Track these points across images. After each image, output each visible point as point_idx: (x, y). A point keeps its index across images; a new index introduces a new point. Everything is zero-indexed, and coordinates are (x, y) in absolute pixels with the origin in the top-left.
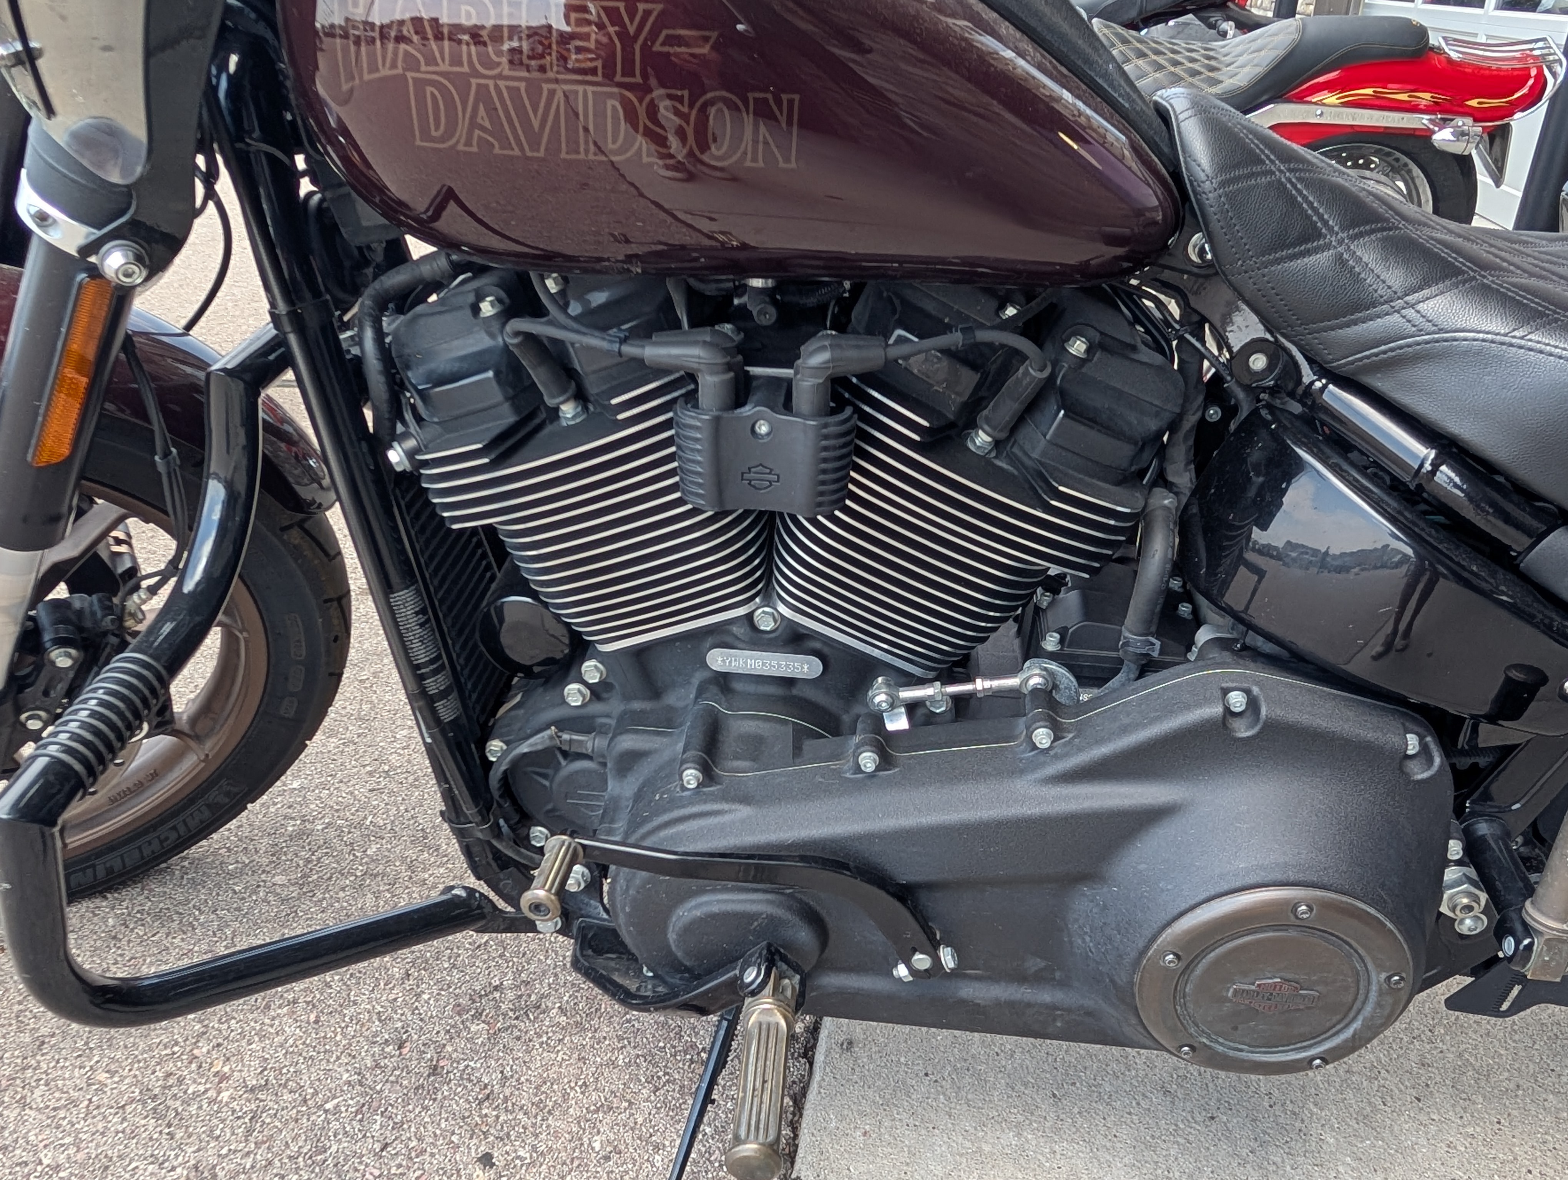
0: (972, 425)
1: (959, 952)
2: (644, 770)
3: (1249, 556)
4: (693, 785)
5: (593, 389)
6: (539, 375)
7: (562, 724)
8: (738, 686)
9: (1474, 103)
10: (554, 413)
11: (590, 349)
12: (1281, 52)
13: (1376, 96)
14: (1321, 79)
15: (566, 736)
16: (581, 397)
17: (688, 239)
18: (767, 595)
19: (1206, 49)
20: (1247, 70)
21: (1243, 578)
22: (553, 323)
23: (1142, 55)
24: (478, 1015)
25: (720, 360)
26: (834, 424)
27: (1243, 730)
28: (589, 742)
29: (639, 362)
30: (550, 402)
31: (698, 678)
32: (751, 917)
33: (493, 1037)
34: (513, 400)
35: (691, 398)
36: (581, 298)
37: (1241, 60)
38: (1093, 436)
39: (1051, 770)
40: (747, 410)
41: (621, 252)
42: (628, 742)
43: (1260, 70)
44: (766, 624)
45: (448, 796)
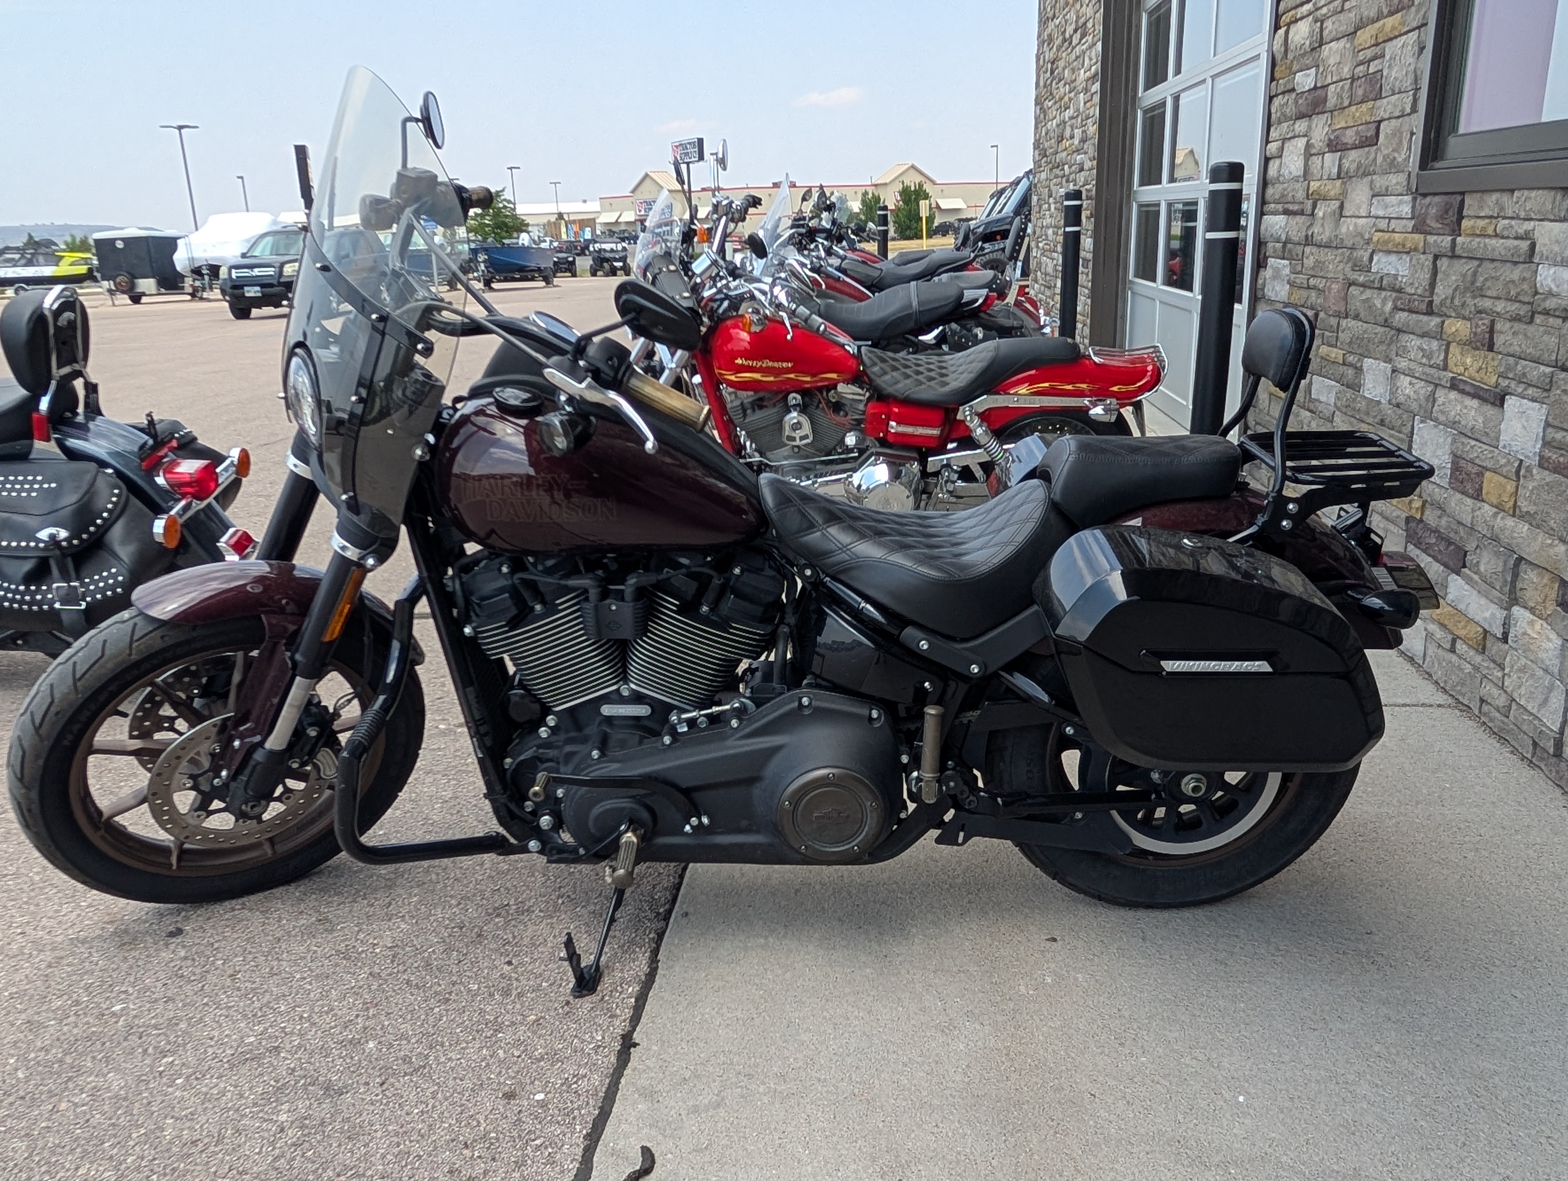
0: (700, 604)
1: (709, 817)
2: (576, 759)
3: (817, 649)
4: (596, 757)
5: (548, 598)
6: (526, 594)
7: (539, 747)
8: (616, 722)
9: (1115, 389)
10: (532, 609)
11: (546, 583)
12: (984, 364)
13: (1052, 388)
14: (1014, 379)
15: (541, 751)
16: (543, 602)
17: (580, 542)
18: (625, 680)
19: (940, 362)
20: (965, 375)
21: (817, 660)
22: (531, 574)
23: (895, 369)
24: (498, 915)
25: (596, 584)
26: (639, 604)
27: (807, 712)
28: (551, 753)
29: (566, 586)
30: (531, 604)
31: (598, 720)
32: (623, 809)
33: (507, 923)
34: (515, 604)
35: (587, 599)
36: (543, 564)
37: (961, 369)
38: (746, 604)
39: (738, 736)
40: (608, 601)
41: (556, 548)
42: (568, 748)
43: (972, 376)
44: (626, 693)
45: (488, 783)
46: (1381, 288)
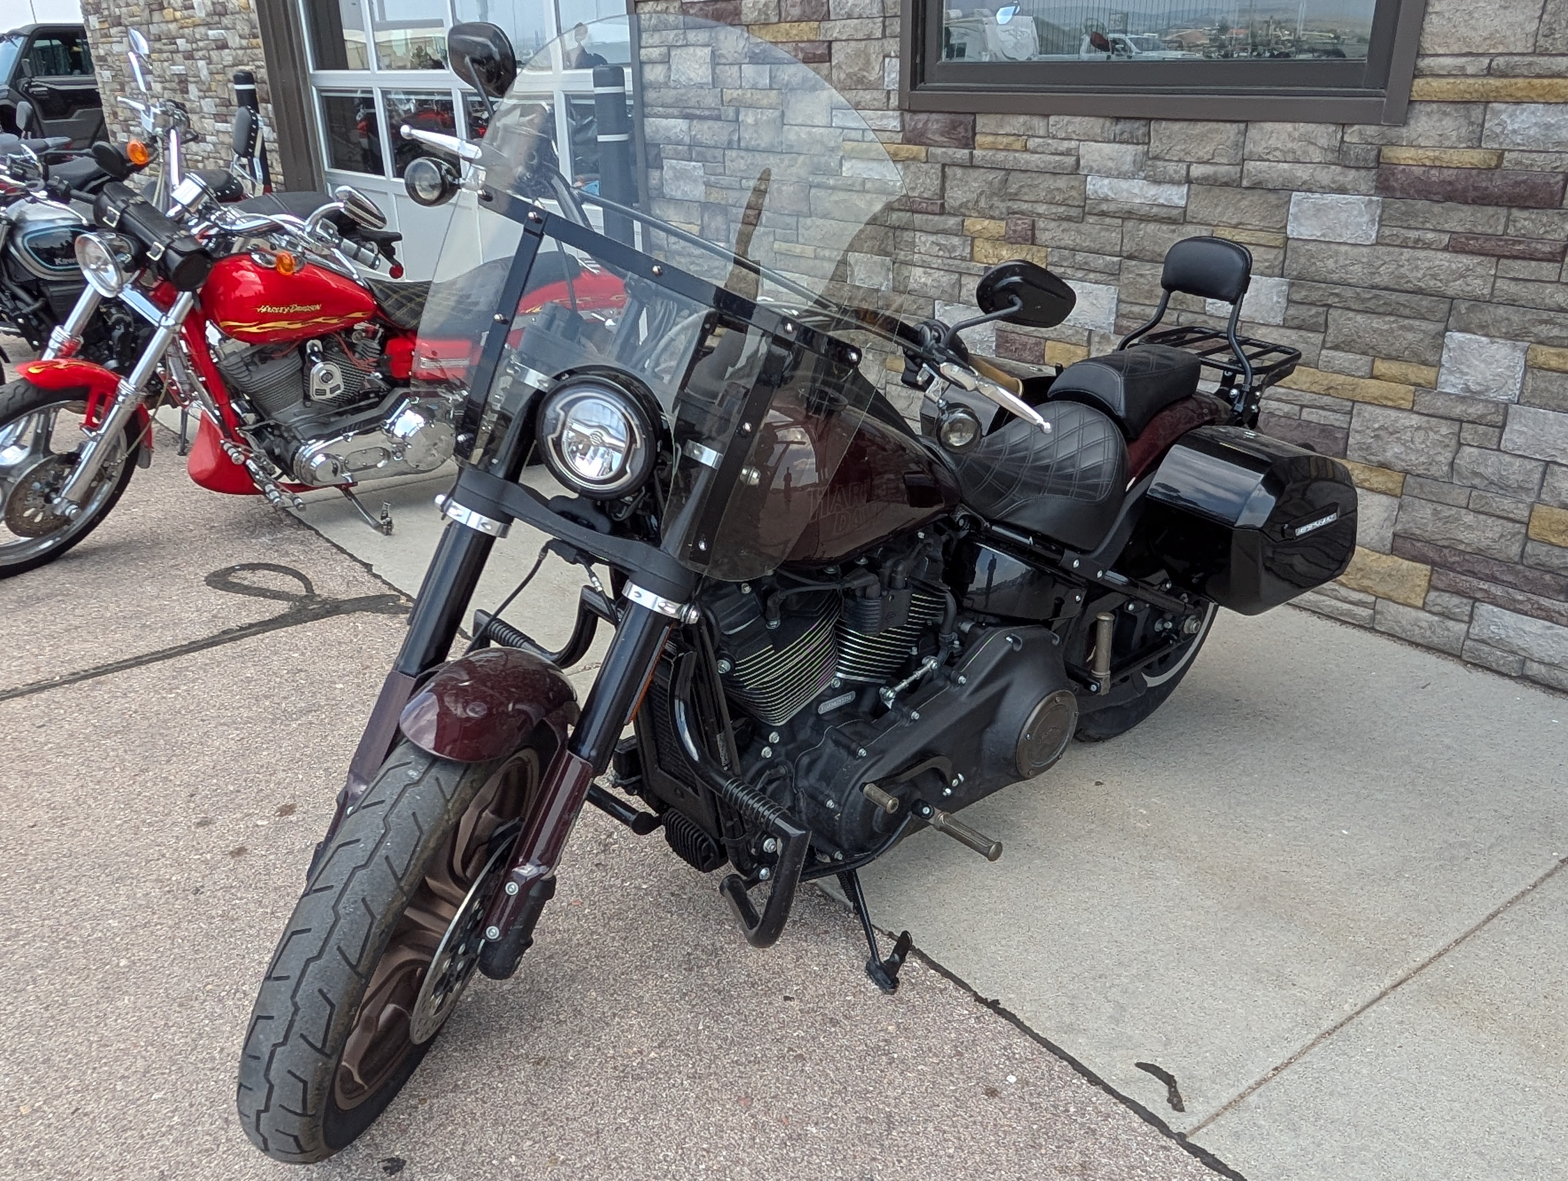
4: (864, 755)
46: (864, 191)
